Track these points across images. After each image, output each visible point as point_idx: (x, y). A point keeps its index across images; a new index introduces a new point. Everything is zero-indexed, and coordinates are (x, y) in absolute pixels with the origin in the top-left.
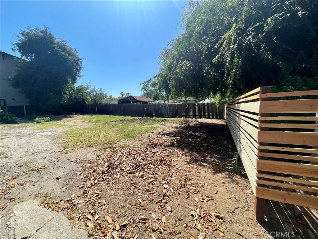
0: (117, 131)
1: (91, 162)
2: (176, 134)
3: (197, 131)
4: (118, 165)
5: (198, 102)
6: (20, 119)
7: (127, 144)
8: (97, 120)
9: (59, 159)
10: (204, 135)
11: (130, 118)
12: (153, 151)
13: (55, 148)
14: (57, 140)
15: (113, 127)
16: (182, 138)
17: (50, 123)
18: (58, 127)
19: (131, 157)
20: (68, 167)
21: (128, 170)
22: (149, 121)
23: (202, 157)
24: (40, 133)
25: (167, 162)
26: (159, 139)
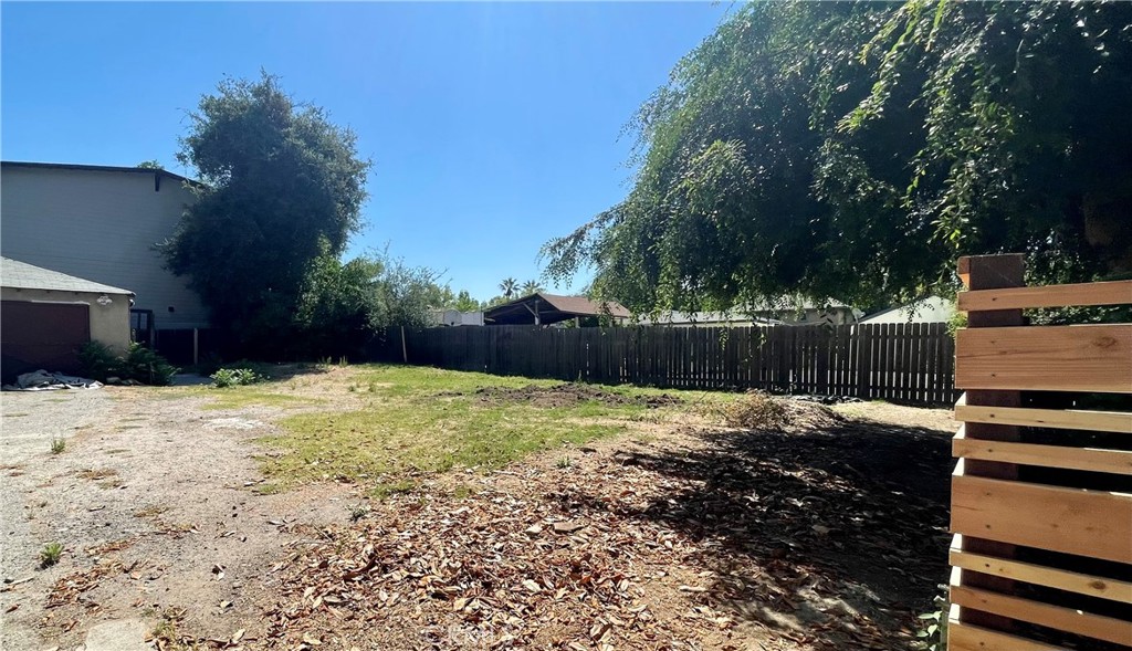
0: (451, 433)
1: (327, 532)
2: (694, 465)
3: (805, 461)
4: (406, 556)
5: (861, 319)
6: (179, 373)
7: (472, 484)
8: (398, 387)
9: (239, 508)
10: (839, 485)
11: (518, 383)
12: (557, 526)
13: (240, 474)
14: (255, 446)
15: (444, 416)
16: (718, 485)
17: (252, 390)
18: (271, 404)
19: (464, 538)
20: (255, 540)
21: (432, 584)
22: (592, 399)
23: (779, 583)
24: (214, 421)
25: (600, 581)
26: (606, 477)
